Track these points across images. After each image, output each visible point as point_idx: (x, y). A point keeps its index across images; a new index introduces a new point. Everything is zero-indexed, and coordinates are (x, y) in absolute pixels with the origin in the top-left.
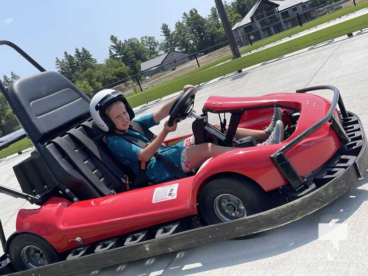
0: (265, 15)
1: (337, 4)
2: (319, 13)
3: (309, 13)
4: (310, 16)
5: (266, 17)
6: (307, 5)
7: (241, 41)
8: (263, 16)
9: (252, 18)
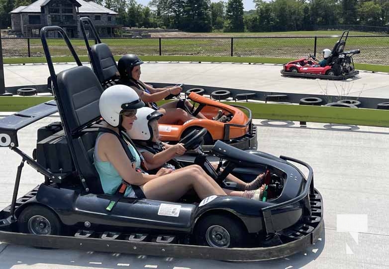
0: (61, 12)
1: (146, 30)
2: (124, 32)
3: (113, 28)
4: (113, 33)
5: (61, 13)
6: (113, 19)
7: (20, 31)
8: (57, 11)
9: (43, 8)
